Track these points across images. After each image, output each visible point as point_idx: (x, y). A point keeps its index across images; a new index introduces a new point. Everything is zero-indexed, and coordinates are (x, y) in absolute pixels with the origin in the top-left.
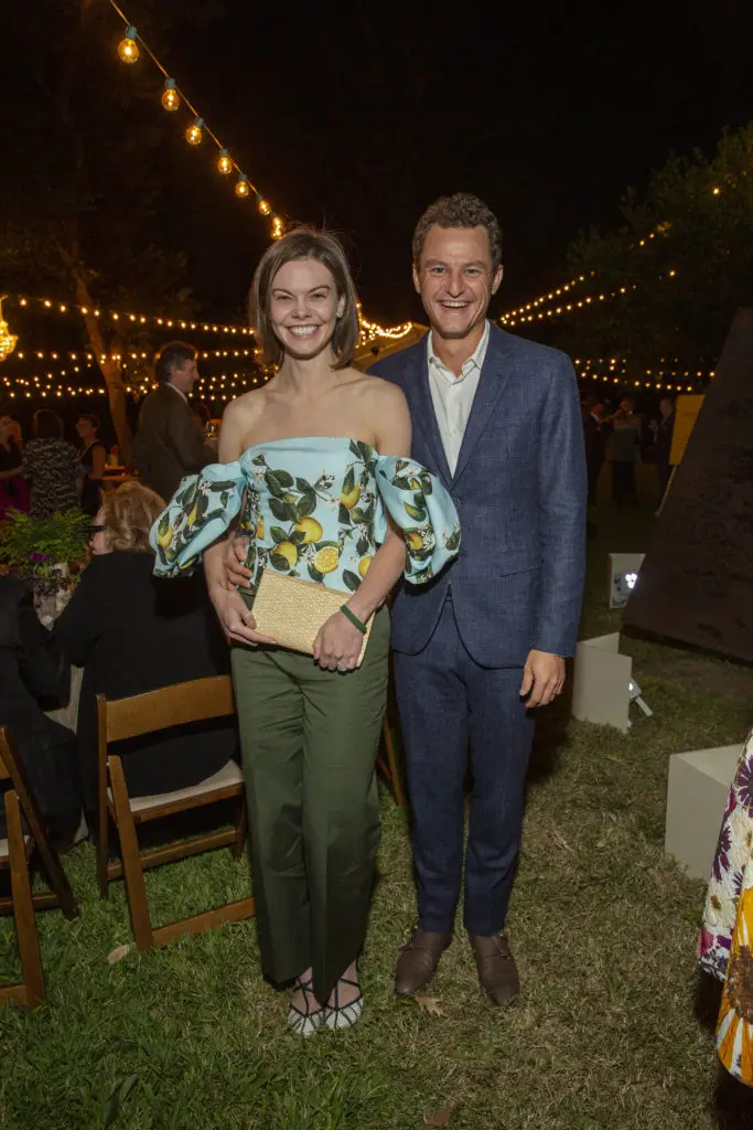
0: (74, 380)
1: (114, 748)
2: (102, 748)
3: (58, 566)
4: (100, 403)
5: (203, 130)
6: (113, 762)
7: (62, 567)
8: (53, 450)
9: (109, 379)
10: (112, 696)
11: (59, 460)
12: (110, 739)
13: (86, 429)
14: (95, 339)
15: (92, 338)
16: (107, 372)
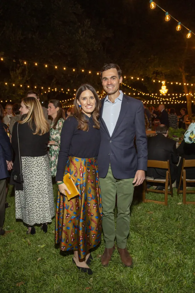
0: (179, 99)
1: (185, 168)
2: (183, 168)
3: (177, 138)
4: (185, 105)
5: (181, 26)
6: (184, 171)
7: (178, 138)
8: (172, 117)
9: (188, 99)
10: (186, 159)
11: (173, 119)
12: (184, 166)
13: (182, 112)
14: (186, 90)
15: (185, 89)
16: (187, 97)
